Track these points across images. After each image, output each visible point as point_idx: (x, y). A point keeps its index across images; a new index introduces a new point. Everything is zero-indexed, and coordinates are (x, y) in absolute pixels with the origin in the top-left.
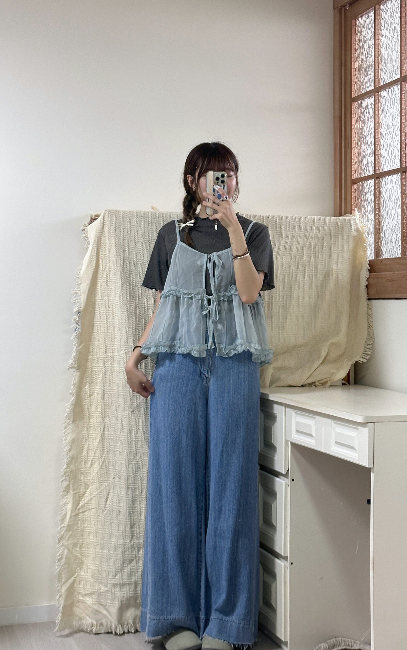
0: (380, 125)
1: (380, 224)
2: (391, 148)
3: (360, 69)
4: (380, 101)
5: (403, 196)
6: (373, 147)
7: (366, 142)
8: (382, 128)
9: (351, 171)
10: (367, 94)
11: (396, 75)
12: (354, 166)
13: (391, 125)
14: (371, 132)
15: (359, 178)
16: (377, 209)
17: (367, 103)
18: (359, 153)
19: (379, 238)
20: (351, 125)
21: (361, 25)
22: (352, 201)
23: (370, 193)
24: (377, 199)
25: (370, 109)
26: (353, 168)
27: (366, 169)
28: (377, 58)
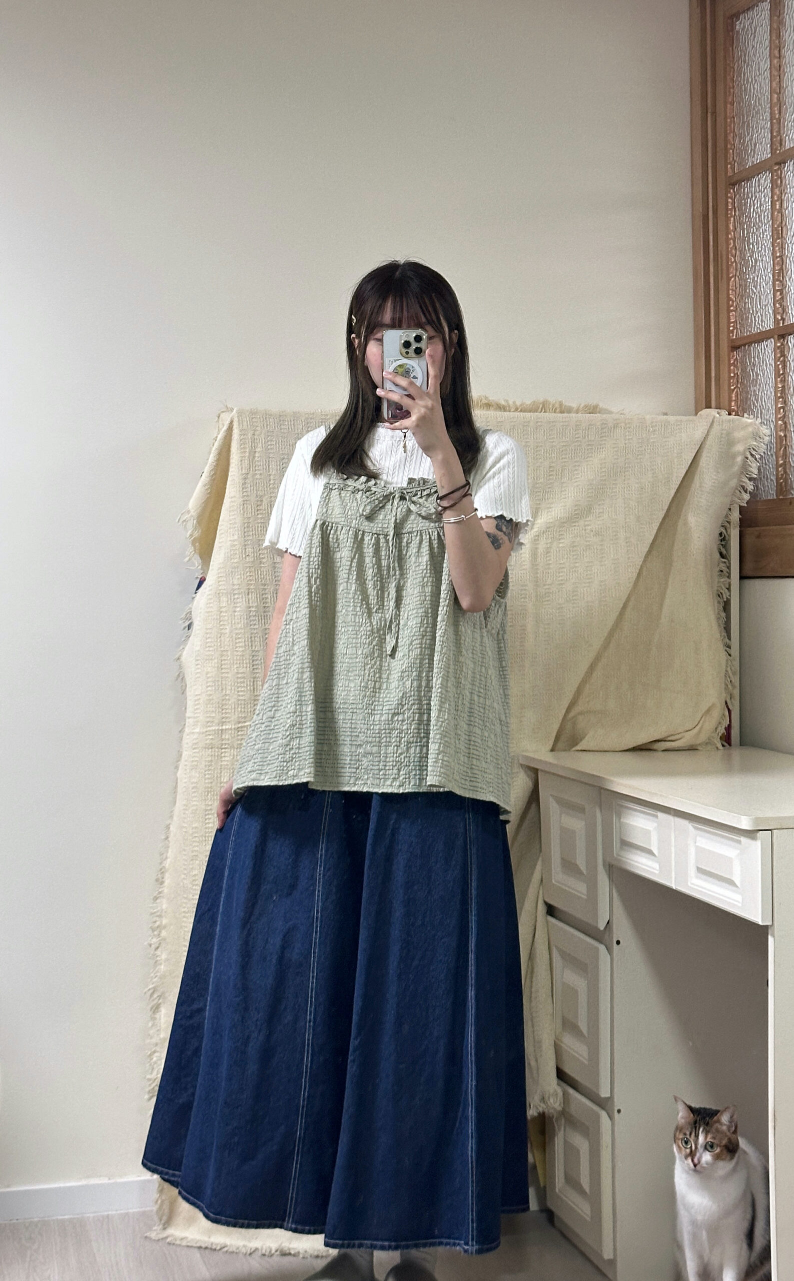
0: (784, 229)
1: (786, 427)
3: (744, 118)
4: (784, 181)
6: (771, 275)
7: (757, 262)
8: (789, 236)
9: (729, 323)
10: (758, 169)
12: (734, 313)
14: (766, 244)
15: (745, 338)
16: (780, 398)
17: (759, 186)
18: (745, 287)
19: (785, 456)
20: (728, 233)
21: (743, 29)
22: (729, 383)
23: (766, 366)
24: (779, 379)
25: (763, 200)
26: (732, 317)
27: (757, 319)
28: (776, 96)
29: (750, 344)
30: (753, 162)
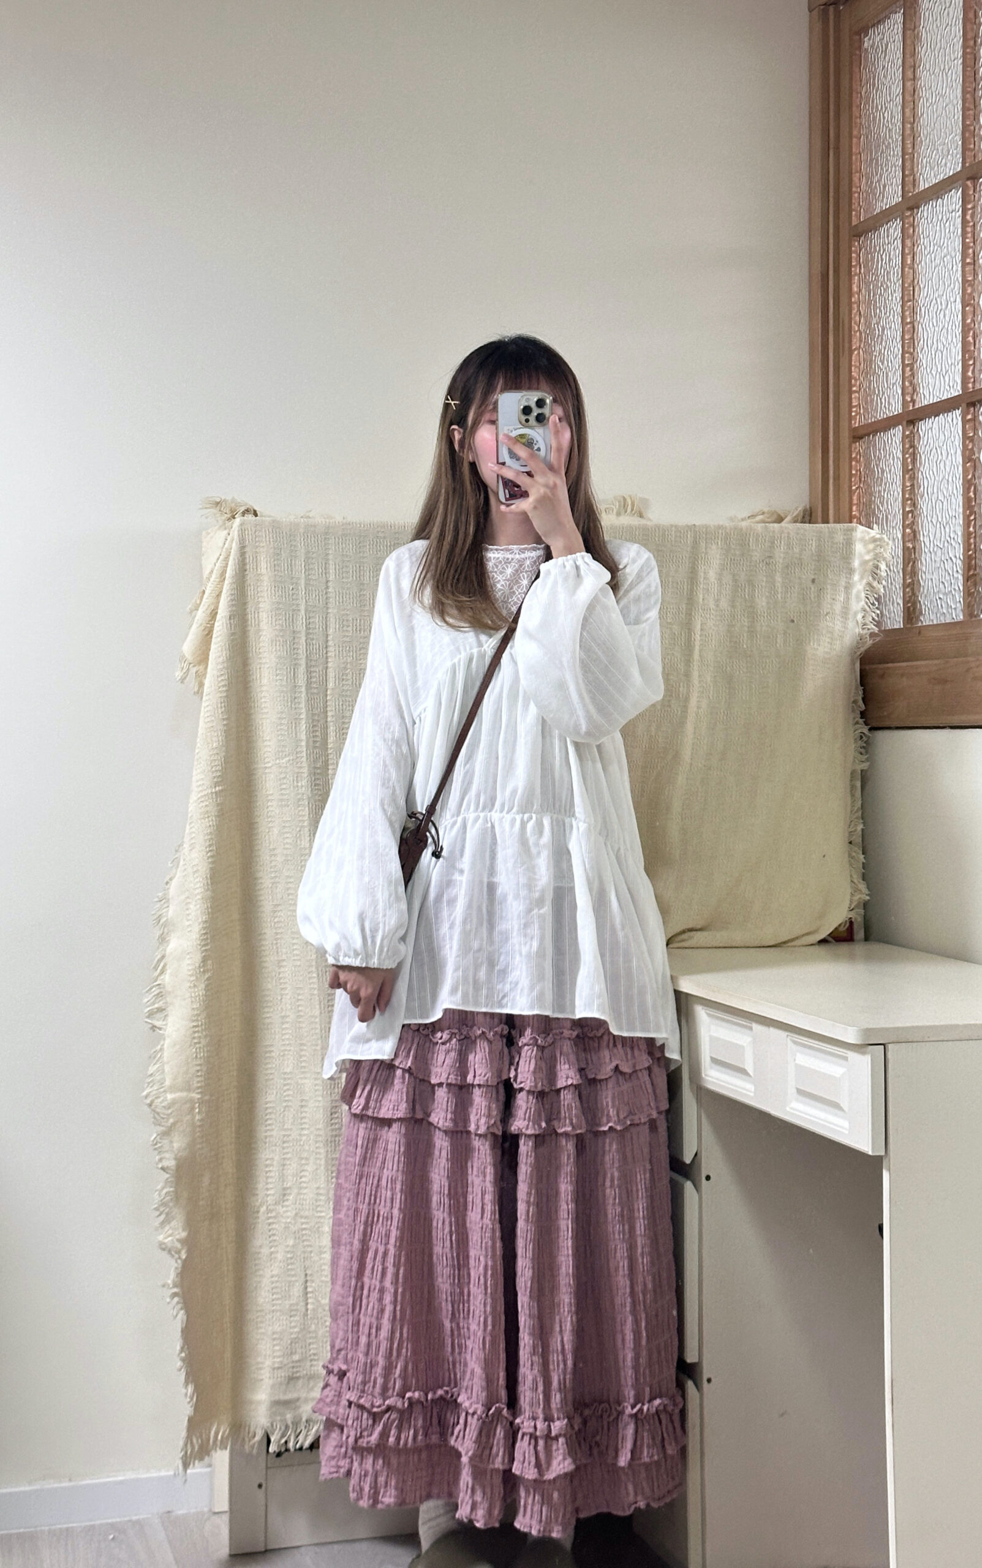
0: (917, 289)
1: (915, 536)
2: (940, 346)
3: (871, 155)
4: (917, 230)
5: (968, 465)
6: (900, 346)
7: (883, 330)
8: (922, 299)
9: (850, 406)
10: (887, 215)
11: (952, 165)
12: (857, 395)
13: (941, 288)
14: (894, 308)
15: (869, 425)
16: (908, 499)
17: (888, 236)
18: (869, 362)
19: (914, 573)
20: (851, 295)
21: (872, 46)
22: (851, 481)
23: (893, 460)
24: (907, 476)
25: (892, 253)
26: (854, 400)
27: (883, 400)
28: (909, 126)
29: (875, 432)
30: (881, 207)
